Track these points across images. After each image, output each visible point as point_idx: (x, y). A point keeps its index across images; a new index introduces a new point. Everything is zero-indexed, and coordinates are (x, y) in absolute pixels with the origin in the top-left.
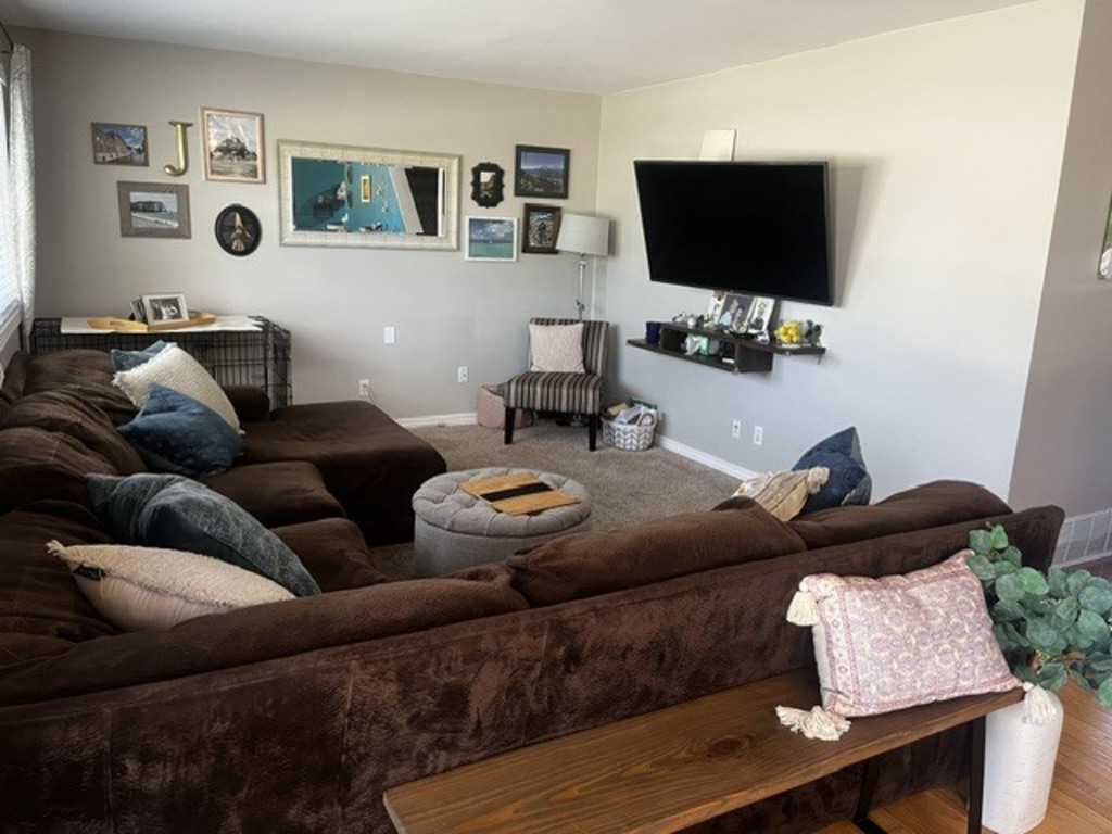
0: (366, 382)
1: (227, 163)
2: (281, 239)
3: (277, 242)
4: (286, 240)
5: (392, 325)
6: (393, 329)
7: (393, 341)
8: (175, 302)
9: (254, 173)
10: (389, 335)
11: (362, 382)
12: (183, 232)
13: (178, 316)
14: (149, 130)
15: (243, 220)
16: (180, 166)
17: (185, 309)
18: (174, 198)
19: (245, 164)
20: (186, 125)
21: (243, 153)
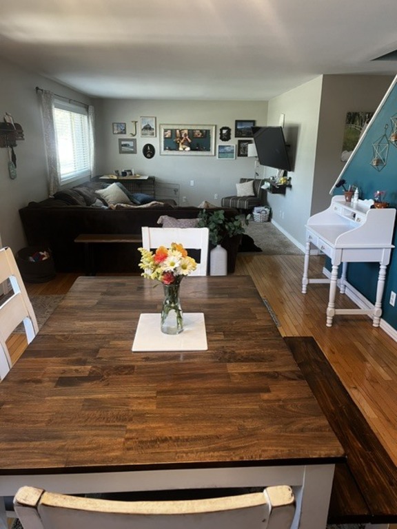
1: (146, 132)
3: (159, 154)
4: (162, 153)
5: (193, 180)
7: (193, 185)
8: (131, 171)
9: (153, 134)
12: (134, 152)
13: (132, 175)
14: (126, 124)
15: (150, 148)
16: (134, 133)
17: (133, 173)
18: (132, 143)
19: (151, 132)
20: (136, 122)
21: (150, 129)
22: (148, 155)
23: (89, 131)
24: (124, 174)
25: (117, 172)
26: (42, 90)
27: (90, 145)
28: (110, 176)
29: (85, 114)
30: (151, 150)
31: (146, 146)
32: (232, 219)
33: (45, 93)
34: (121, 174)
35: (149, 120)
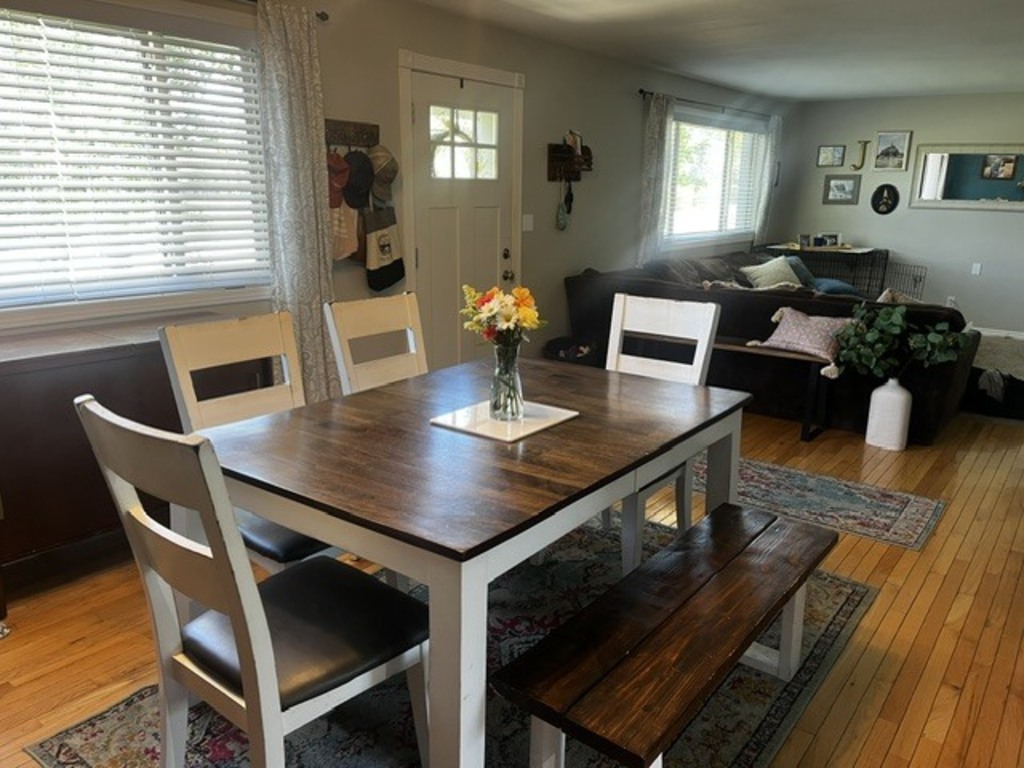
0: (953, 299)
1: (885, 160)
2: (910, 204)
3: (907, 205)
4: (913, 205)
5: (979, 262)
6: (979, 266)
7: (978, 273)
8: (835, 237)
9: (900, 165)
10: (976, 269)
11: (950, 298)
12: (854, 201)
13: (836, 244)
14: (847, 148)
15: (889, 193)
16: (858, 164)
17: (840, 241)
18: (851, 182)
19: (896, 160)
20: (866, 143)
21: (896, 154)
22: (883, 208)
23: (764, 161)
24: (820, 242)
25: (807, 237)
26: (652, 94)
27: (761, 186)
28: (790, 244)
29: (760, 133)
30: (889, 198)
31: (881, 189)
32: (928, 327)
33: (658, 98)
34: (812, 242)
35: (896, 135)
